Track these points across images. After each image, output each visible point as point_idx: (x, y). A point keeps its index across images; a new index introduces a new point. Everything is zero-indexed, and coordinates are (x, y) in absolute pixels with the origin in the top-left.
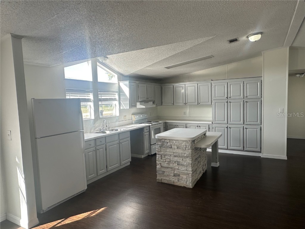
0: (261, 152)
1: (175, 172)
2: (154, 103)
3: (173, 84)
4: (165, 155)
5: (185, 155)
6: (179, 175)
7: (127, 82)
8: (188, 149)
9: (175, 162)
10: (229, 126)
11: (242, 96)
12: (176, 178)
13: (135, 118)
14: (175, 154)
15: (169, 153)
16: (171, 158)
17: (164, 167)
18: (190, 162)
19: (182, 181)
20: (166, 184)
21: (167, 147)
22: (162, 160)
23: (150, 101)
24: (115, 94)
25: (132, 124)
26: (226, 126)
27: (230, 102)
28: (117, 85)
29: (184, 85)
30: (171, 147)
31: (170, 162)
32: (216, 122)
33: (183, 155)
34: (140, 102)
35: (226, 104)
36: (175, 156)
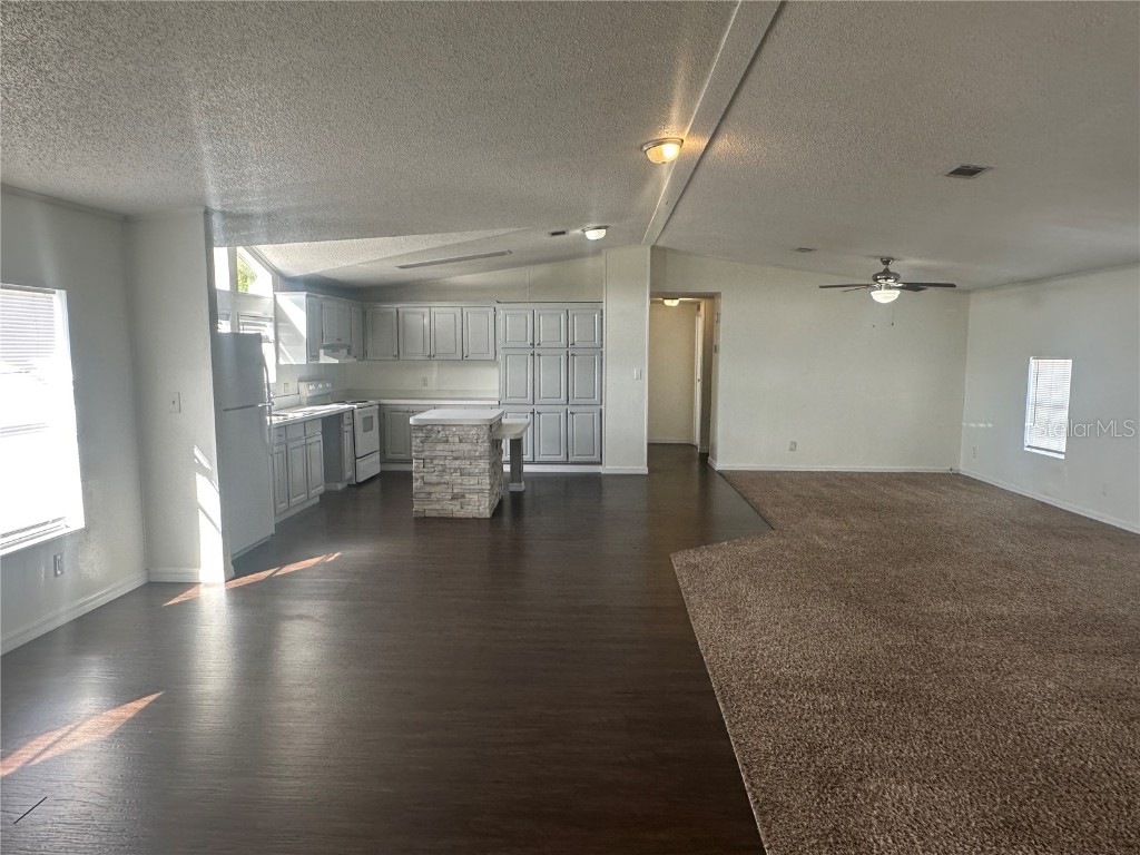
0: (600, 463)
1: (455, 491)
2: (349, 352)
3: (398, 306)
4: (432, 459)
5: (477, 454)
6: (463, 496)
7: (302, 296)
8: (483, 442)
9: (455, 470)
10: (537, 409)
11: (563, 342)
12: (457, 502)
13: (307, 390)
14: (455, 454)
15: (442, 453)
16: (447, 462)
17: (430, 484)
18: (487, 466)
19: (470, 507)
20: (435, 518)
21: (439, 441)
22: (425, 470)
23: (342, 347)
24: (265, 326)
25: (299, 405)
26: (530, 409)
27: (539, 355)
28: (269, 301)
29: (427, 310)
30: (447, 441)
31: (444, 471)
32: (508, 401)
33: (472, 453)
34: (325, 348)
35: (530, 358)
36: (455, 459)
